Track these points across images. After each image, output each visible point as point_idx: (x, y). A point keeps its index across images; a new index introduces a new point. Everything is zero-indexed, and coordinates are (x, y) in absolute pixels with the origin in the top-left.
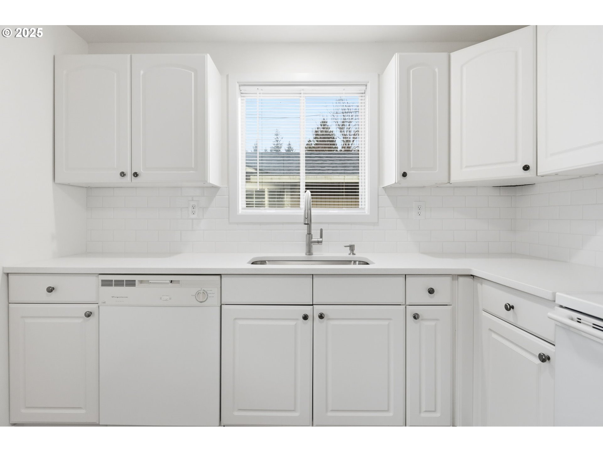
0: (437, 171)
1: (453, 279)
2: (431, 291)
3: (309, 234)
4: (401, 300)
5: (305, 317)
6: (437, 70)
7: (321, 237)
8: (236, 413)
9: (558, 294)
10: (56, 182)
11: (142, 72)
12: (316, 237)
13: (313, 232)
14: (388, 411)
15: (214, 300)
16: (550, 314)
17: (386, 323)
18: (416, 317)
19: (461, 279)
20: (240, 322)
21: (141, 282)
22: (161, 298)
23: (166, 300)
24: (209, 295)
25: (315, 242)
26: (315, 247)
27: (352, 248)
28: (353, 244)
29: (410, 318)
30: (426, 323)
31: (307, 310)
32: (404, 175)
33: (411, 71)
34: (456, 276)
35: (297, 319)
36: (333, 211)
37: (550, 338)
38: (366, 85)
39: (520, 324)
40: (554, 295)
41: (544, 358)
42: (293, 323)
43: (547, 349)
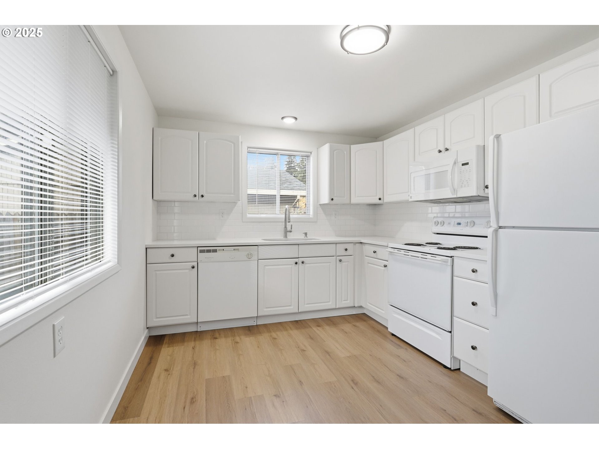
0: (346, 198)
1: (354, 245)
2: (346, 250)
3: (286, 227)
4: (334, 254)
5: (296, 263)
6: (345, 152)
7: (291, 229)
8: (265, 310)
9: (389, 244)
10: (154, 199)
11: (205, 142)
12: (289, 228)
13: (287, 226)
14: (329, 302)
15: (255, 258)
16: (387, 250)
17: (328, 264)
18: (340, 261)
19: (357, 244)
20: (267, 267)
21: (219, 250)
22: (230, 258)
23: (233, 258)
24: (253, 255)
25: (288, 231)
26: (288, 233)
27: (306, 234)
28: (306, 232)
29: (338, 261)
30: (344, 263)
31: (296, 260)
32: (332, 199)
33: (335, 152)
34: (355, 243)
35: (292, 265)
36: (295, 216)
37: (386, 259)
38: (311, 153)
39: (378, 257)
40: (388, 244)
41: (385, 266)
42: (290, 266)
43: (386, 263)
